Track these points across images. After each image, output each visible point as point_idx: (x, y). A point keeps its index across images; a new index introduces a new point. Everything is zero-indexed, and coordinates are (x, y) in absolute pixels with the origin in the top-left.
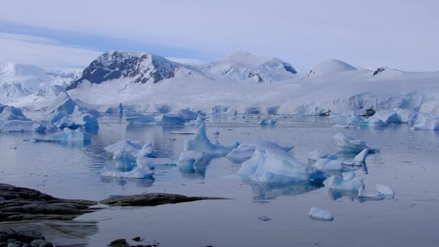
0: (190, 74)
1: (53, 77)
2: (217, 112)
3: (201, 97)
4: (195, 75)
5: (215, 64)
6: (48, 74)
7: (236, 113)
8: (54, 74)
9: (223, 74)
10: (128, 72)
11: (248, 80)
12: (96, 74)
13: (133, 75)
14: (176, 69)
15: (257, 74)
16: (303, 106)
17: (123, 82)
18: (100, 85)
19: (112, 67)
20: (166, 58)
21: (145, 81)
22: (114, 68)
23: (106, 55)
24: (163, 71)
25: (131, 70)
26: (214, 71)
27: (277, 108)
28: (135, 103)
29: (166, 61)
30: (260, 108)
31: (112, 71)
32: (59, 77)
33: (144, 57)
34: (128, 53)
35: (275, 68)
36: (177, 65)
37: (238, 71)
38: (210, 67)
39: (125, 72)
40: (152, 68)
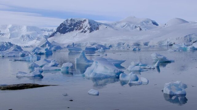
0: (106, 28)
1: (43, 31)
2: (119, 45)
3: (112, 39)
4: (109, 28)
5: (118, 23)
6: (41, 30)
7: (128, 45)
8: (44, 30)
9: (122, 27)
10: (77, 28)
11: (134, 30)
12: (63, 29)
13: (80, 29)
14: (100, 25)
15: (139, 27)
16: (161, 41)
17: (75, 33)
18: (64, 34)
19: (70, 26)
20: (95, 21)
21: (85, 32)
22: (71, 26)
23: (67, 20)
24: (94, 27)
25: (79, 27)
26: (118, 26)
27: (148, 42)
28: (81, 42)
29: (95, 22)
30: (140, 43)
31: (70, 28)
32: (46, 31)
33: (85, 20)
34: (77, 19)
35: (148, 23)
36: (101, 24)
37: (129, 25)
38: (116, 24)
39: (76, 28)
40: (88, 25)
